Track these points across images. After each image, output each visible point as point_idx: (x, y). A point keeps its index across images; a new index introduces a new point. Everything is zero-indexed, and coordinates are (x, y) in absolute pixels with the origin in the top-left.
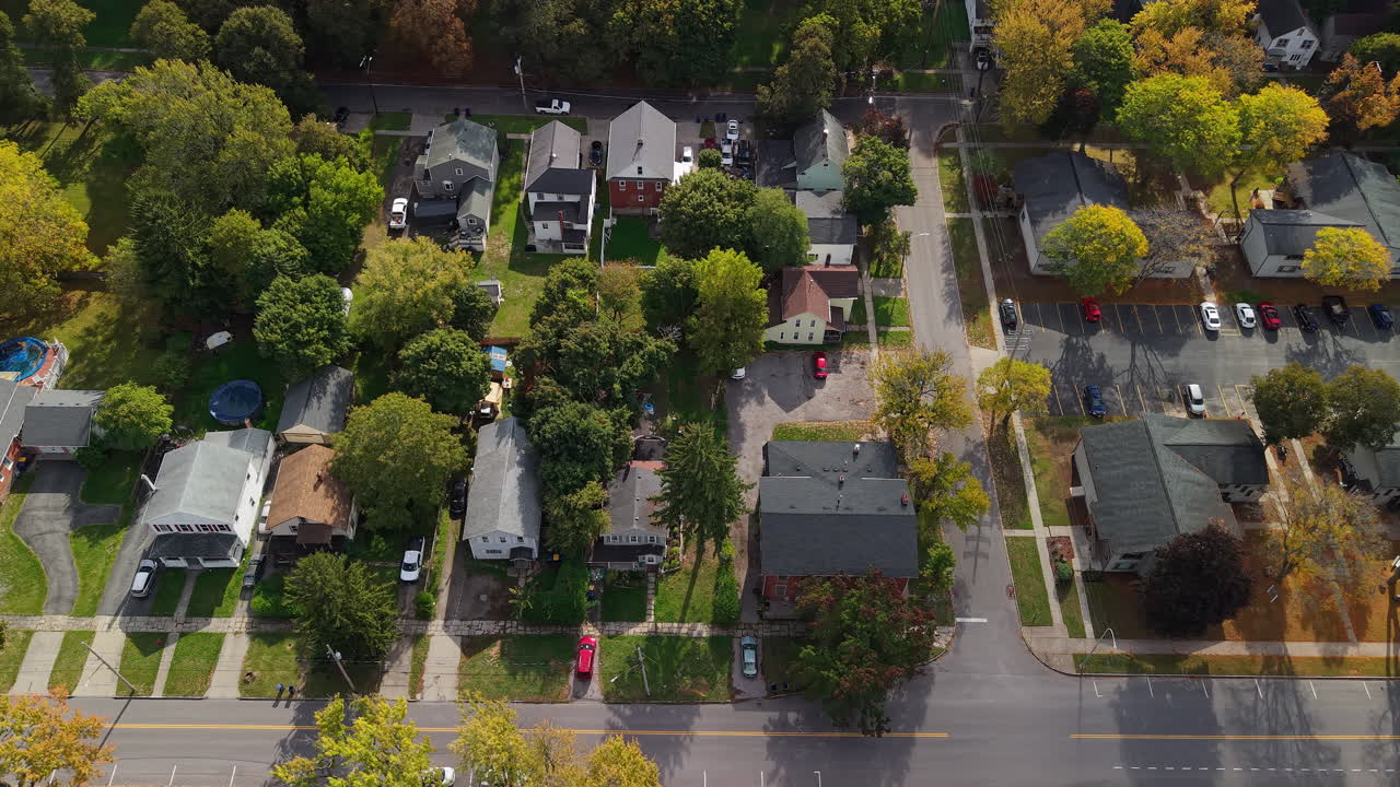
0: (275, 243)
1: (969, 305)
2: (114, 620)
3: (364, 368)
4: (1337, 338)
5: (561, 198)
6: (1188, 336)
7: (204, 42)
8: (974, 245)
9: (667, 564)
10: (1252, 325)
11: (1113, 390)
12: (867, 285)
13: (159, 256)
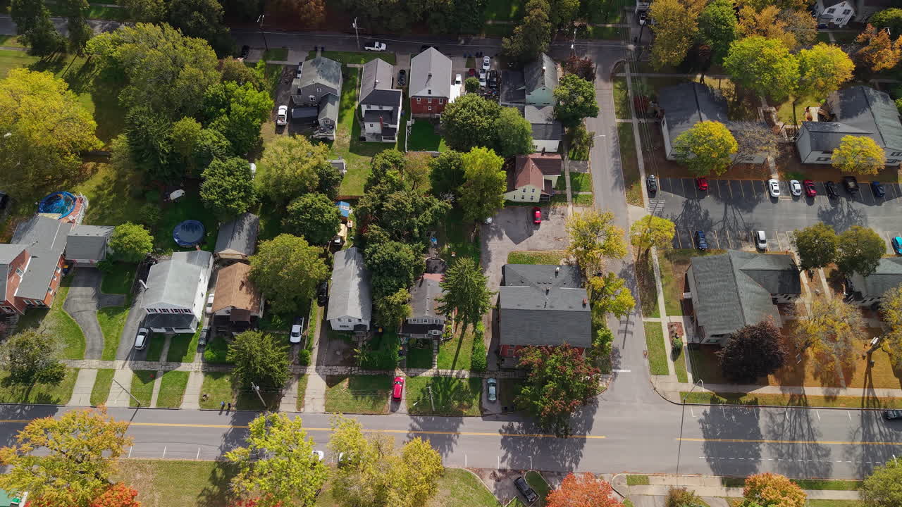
0: (211, 138)
1: (628, 179)
2: (125, 363)
3: (264, 213)
4: (850, 203)
5: (381, 108)
6: (759, 200)
7: (163, 7)
8: (633, 140)
9: (444, 335)
10: (799, 194)
11: (712, 233)
12: (567, 166)
13: (142, 147)
